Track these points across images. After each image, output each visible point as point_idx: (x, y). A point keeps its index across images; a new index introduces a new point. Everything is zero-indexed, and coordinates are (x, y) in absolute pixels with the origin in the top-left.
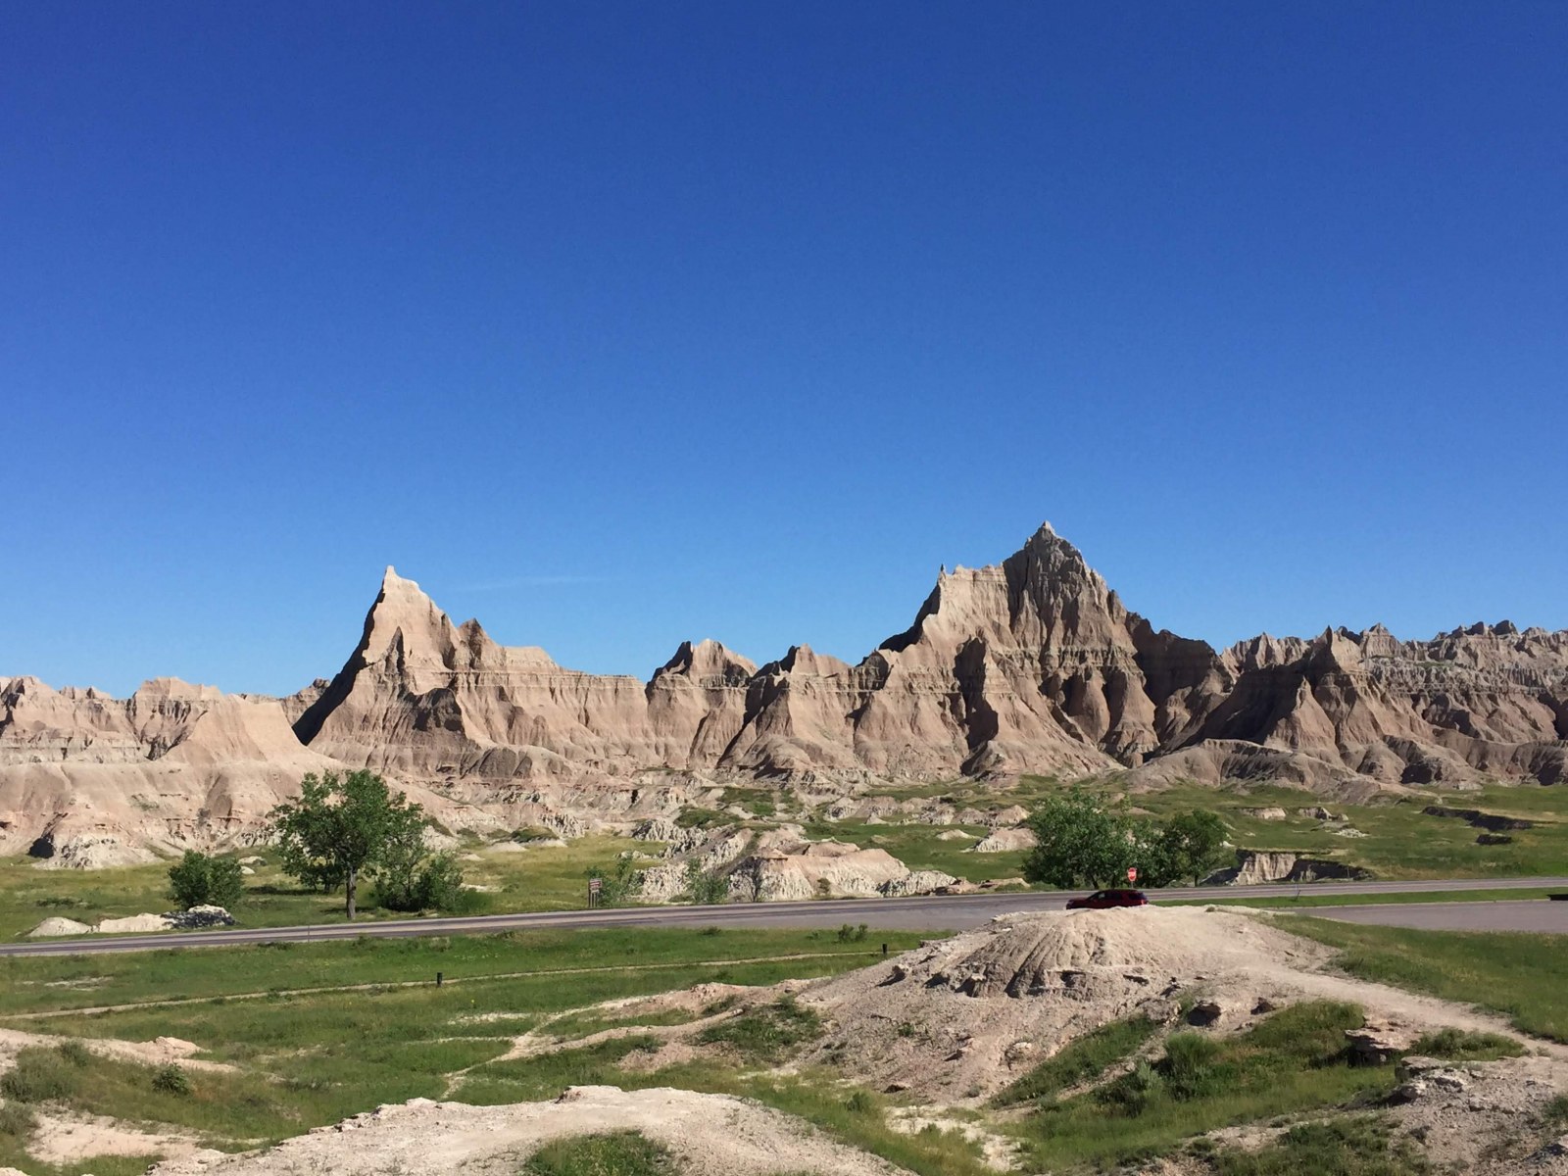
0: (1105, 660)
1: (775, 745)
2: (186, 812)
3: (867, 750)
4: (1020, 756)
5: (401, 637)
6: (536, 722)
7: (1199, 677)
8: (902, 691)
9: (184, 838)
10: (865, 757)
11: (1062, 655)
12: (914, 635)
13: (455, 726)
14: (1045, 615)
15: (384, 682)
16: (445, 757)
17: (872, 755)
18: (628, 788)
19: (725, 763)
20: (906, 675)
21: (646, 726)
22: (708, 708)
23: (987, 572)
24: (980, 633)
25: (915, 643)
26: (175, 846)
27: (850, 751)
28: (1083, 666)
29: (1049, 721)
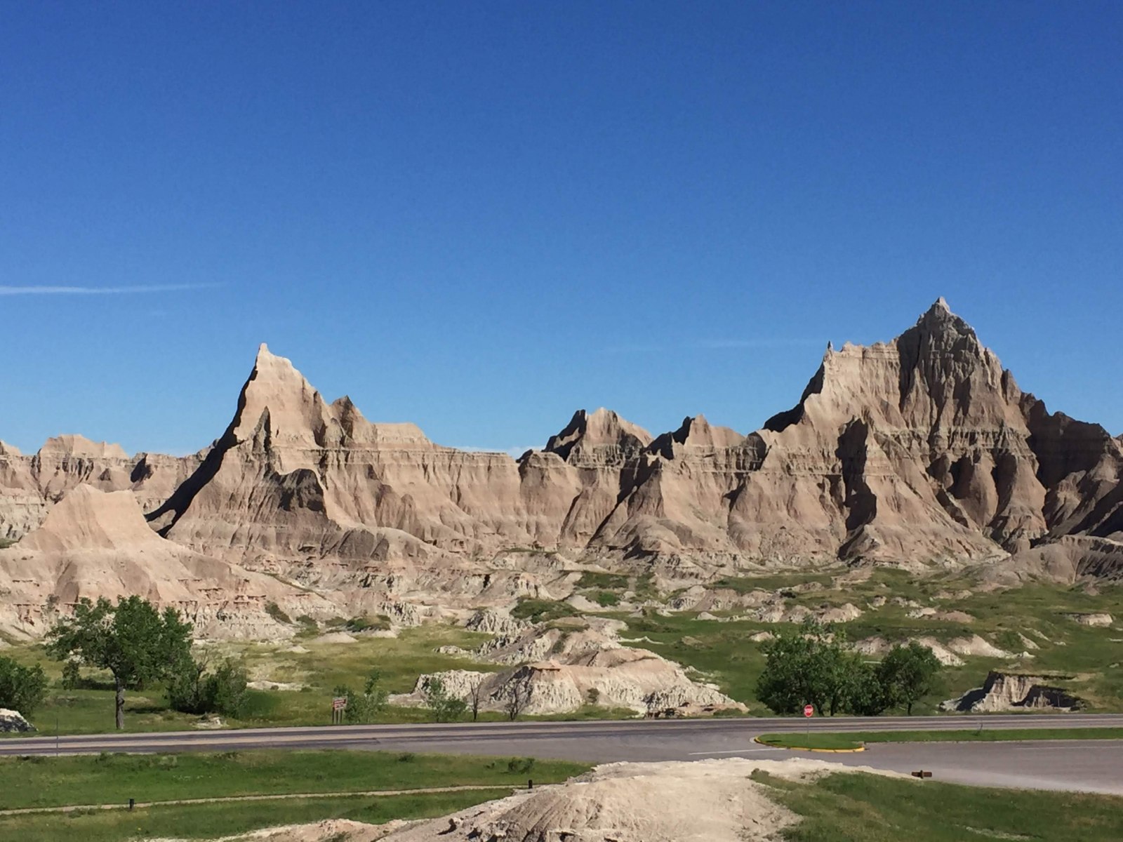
0: (996, 442)
1: (644, 525)
2: (36, 597)
3: (741, 532)
4: (896, 540)
5: (269, 417)
6: (403, 500)
7: (1092, 461)
8: (779, 472)
9: (32, 623)
10: (739, 539)
11: (952, 436)
12: (795, 416)
13: (318, 506)
14: (936, 394)
15: (251, 461)
16: (307, 536)
17: (745, 537)
18: (480, 572)
19: (596, 543)
20: (784, 455)
21: (518, 504)
22: (581, 487)
23: (877, 348)
24: (866, 414)
25: (796, 423)
26: (24, 632)
27: (723, 535)
28: (972, 448)
29: (933, 503)
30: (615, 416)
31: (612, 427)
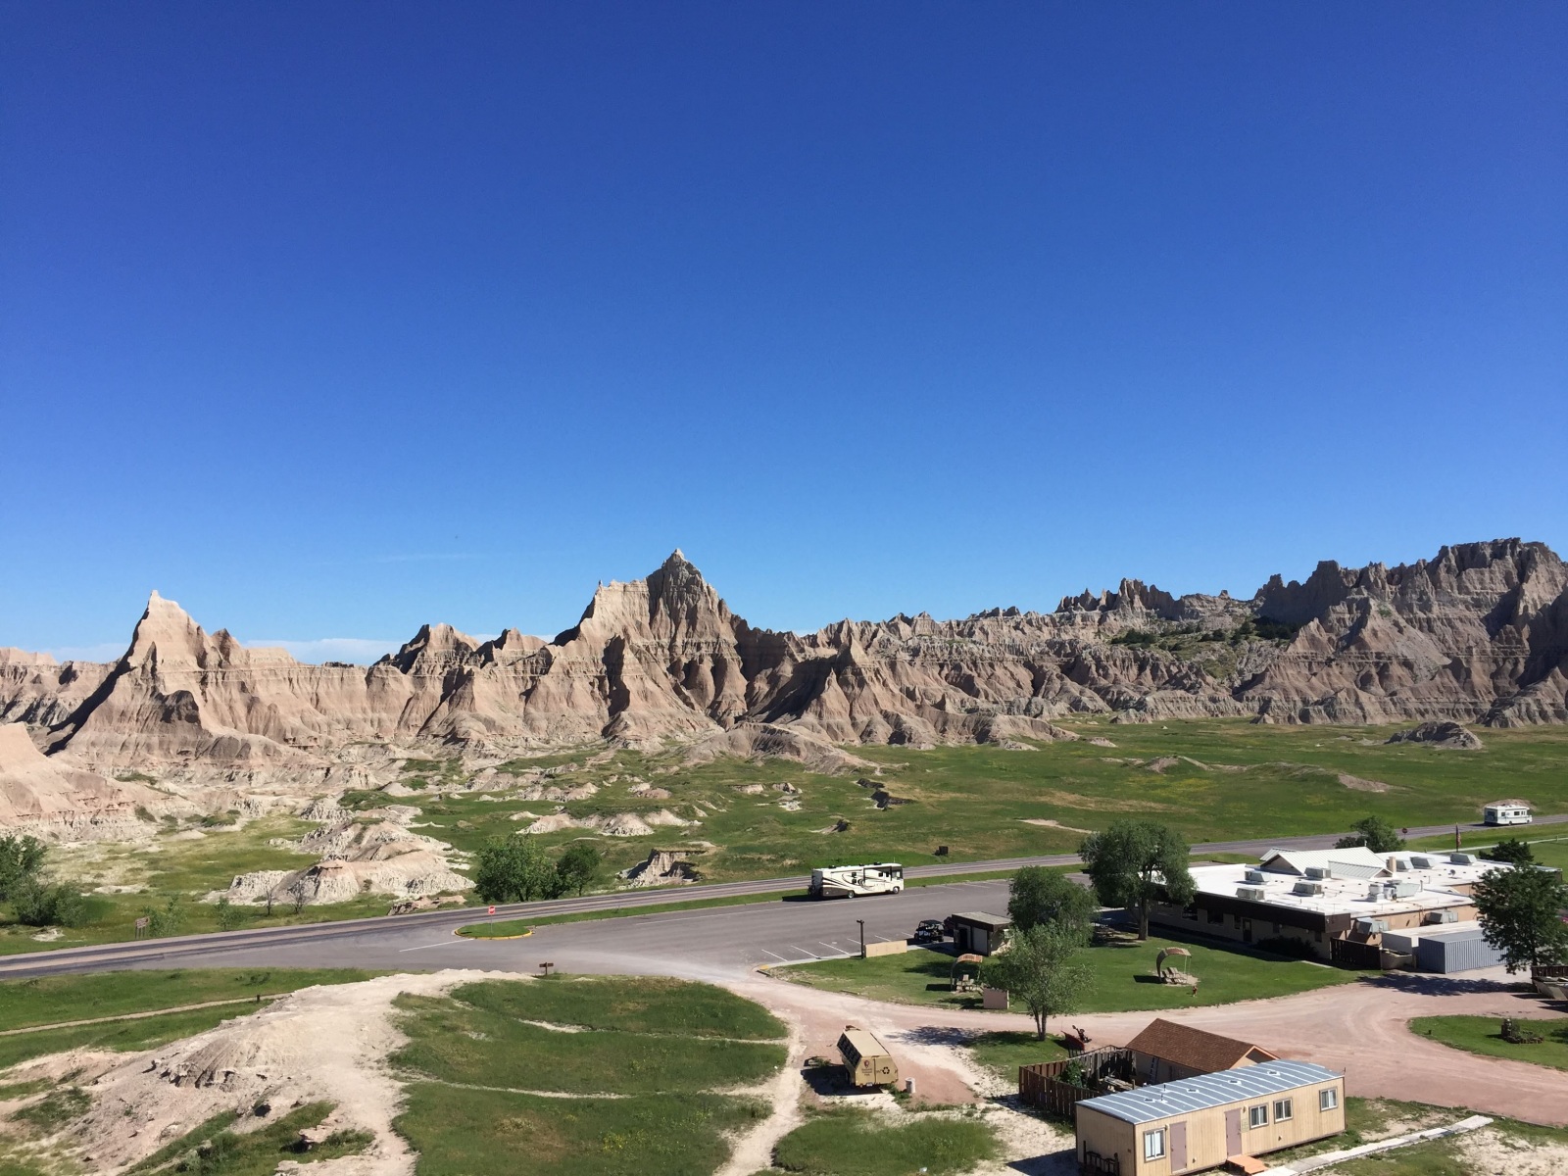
0: (715, 649)
1: (460, 719)
3: (533, 720)
4: (643, 722)
5: (155, 650)
6: (269, 708)
7: (777, 662)
8: (561, 676)
10: (531, 725)
11: (685, 645)
12: (572, 634)
13: (194, 719)
14: (674, 617)
15: (139, 684)
16: (185, 743)
17: (536, 723)
18: (323, 766)
19: (424, 733)
20: (565, 663)
21: (365, 705)
22: (413, 690)
23: (634, 584)
24: (625, 631)
25: (574, 640)
27: (520, 721)
28: (698, 654)
29: (671, 694)
30: (451, 629)
31: (449, 637)
